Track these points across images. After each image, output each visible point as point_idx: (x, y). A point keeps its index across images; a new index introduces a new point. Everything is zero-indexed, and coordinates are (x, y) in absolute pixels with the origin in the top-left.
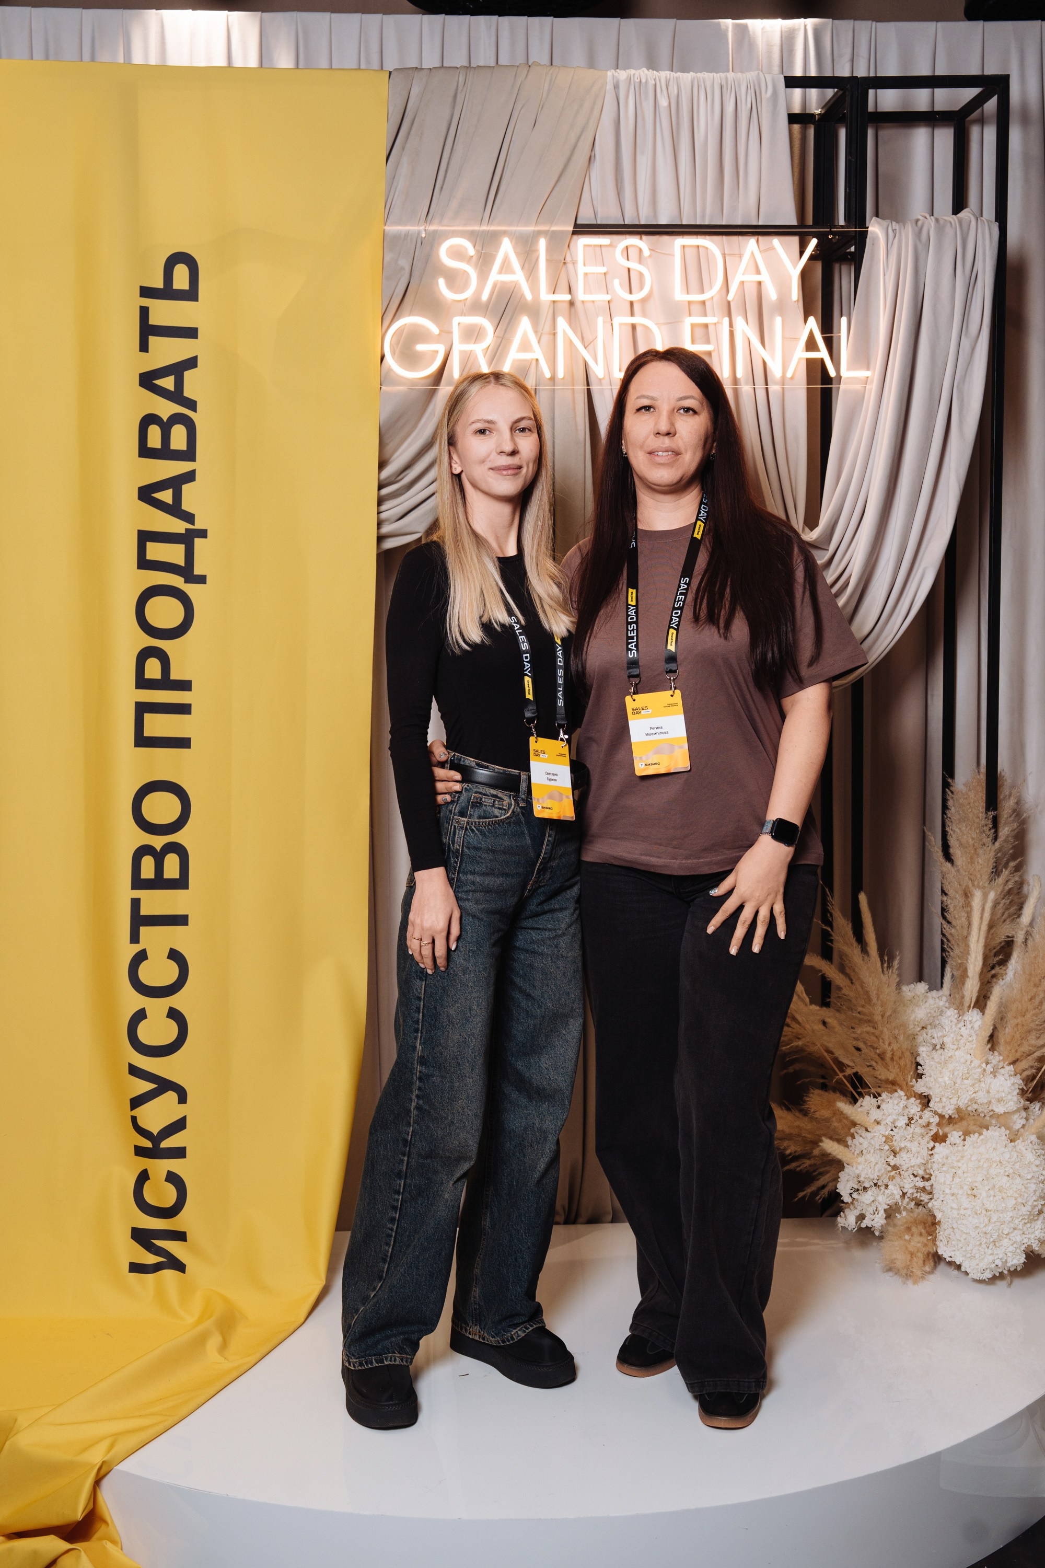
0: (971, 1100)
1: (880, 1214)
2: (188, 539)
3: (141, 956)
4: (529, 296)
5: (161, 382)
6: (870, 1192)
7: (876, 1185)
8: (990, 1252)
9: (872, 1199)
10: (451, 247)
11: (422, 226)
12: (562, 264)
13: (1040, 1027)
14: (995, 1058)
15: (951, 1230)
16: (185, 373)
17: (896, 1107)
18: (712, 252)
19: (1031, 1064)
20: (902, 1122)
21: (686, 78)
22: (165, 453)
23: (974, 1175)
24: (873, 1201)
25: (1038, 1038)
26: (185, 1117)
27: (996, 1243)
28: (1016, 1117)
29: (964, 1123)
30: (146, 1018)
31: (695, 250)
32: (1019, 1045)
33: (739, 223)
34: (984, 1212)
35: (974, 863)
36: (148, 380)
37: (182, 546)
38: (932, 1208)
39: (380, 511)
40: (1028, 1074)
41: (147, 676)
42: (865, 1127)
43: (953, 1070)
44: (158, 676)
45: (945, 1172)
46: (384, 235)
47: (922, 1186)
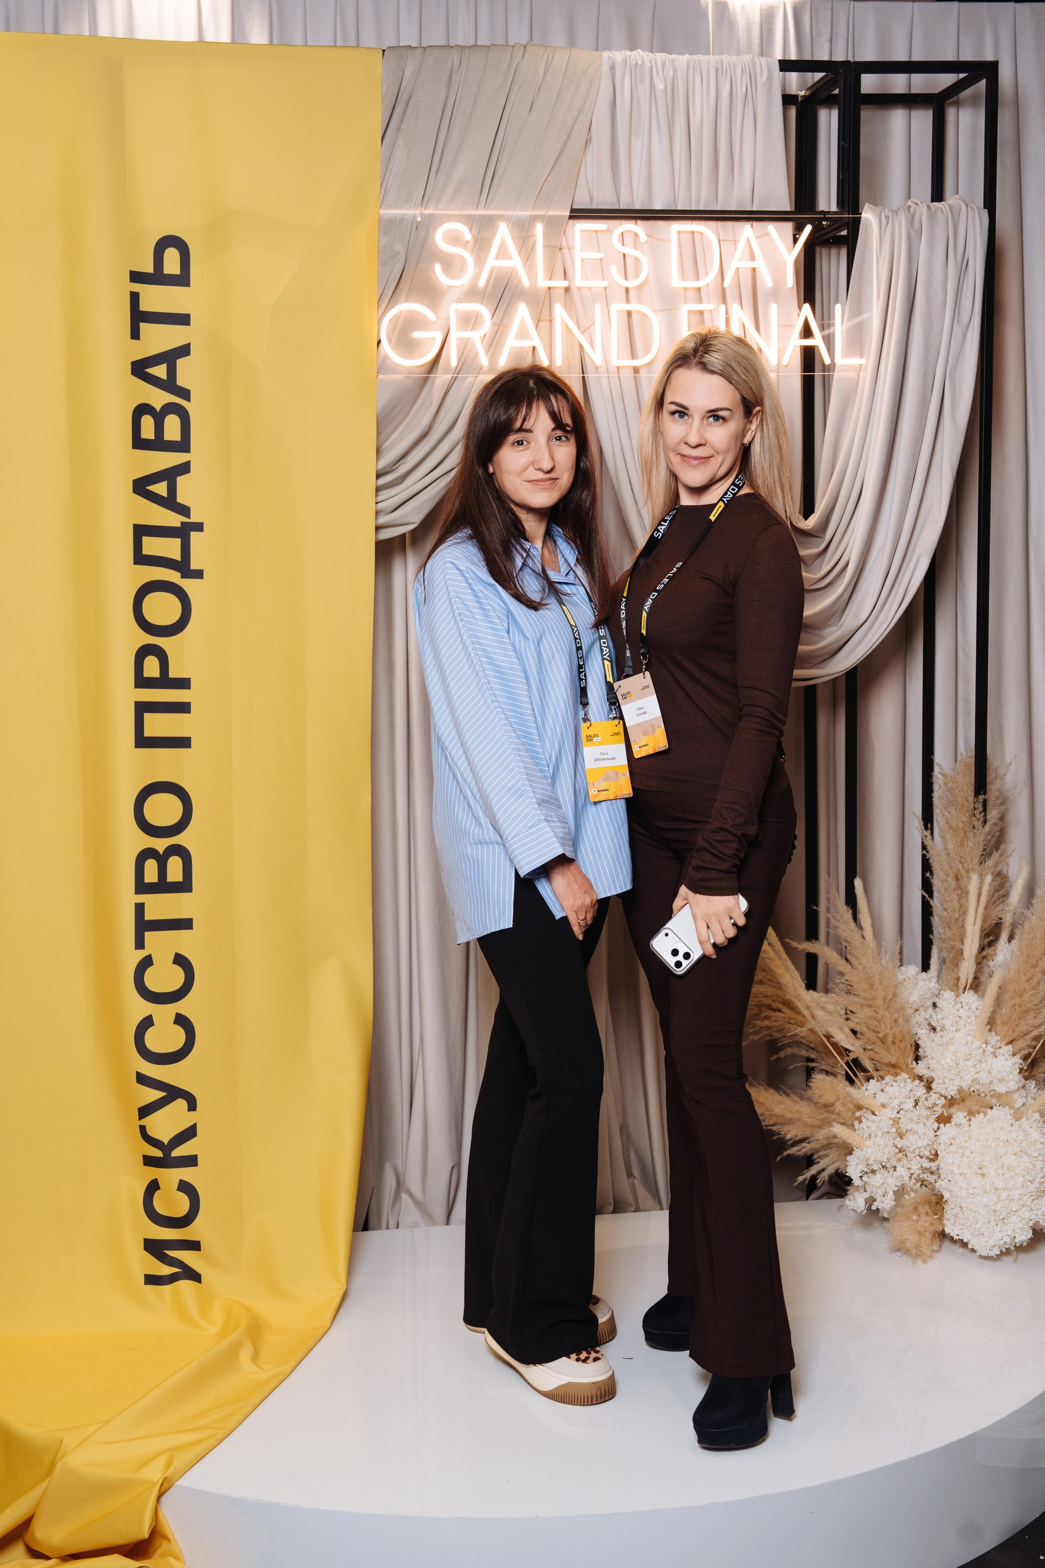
0: (972, 1081)
1: (889, 1196)
2: (183, 533)
3: (147, 962)
4: (526, 283)
5: (152, 371)
6: (878, 1175)
7: (883, 1167)
8: (998, 1229)
9: (882, 1181)
10: (447, 232)
11: (417, 210)
12: (558, 249)
13: (1037, 1007)
14: (994, 1039)
15: (960, 1209)
16: (177, 360)
17: (902, 1090)
18: (708, 238)
19: (1028, 1043)
20: (909, 1104)
21: (683, 60)
22: (159, 444)
23: (983, 1154)
24: (882, 1184)
25: (1035, 1017)
26: (195, 1124)
27: (1005, 1220)
28: (1016, 1095)
29: (967, 1103)
30: (153, 1025)
31: (691, 235)
32: (1016, 1026)
33: (734, 209)
34: (993, 1190)
35: (964, 846)
36: (140, 369)
37: (179, 540)
38: (939, 1188)
39: (378, 501)
40: (1026, 1052)
41: (146, 674)
42: (872, 1110)
43: (955, 1052)
44: (156, 674)
45: (952, 1152)
46: (380, 219)
47: (928, 1167)
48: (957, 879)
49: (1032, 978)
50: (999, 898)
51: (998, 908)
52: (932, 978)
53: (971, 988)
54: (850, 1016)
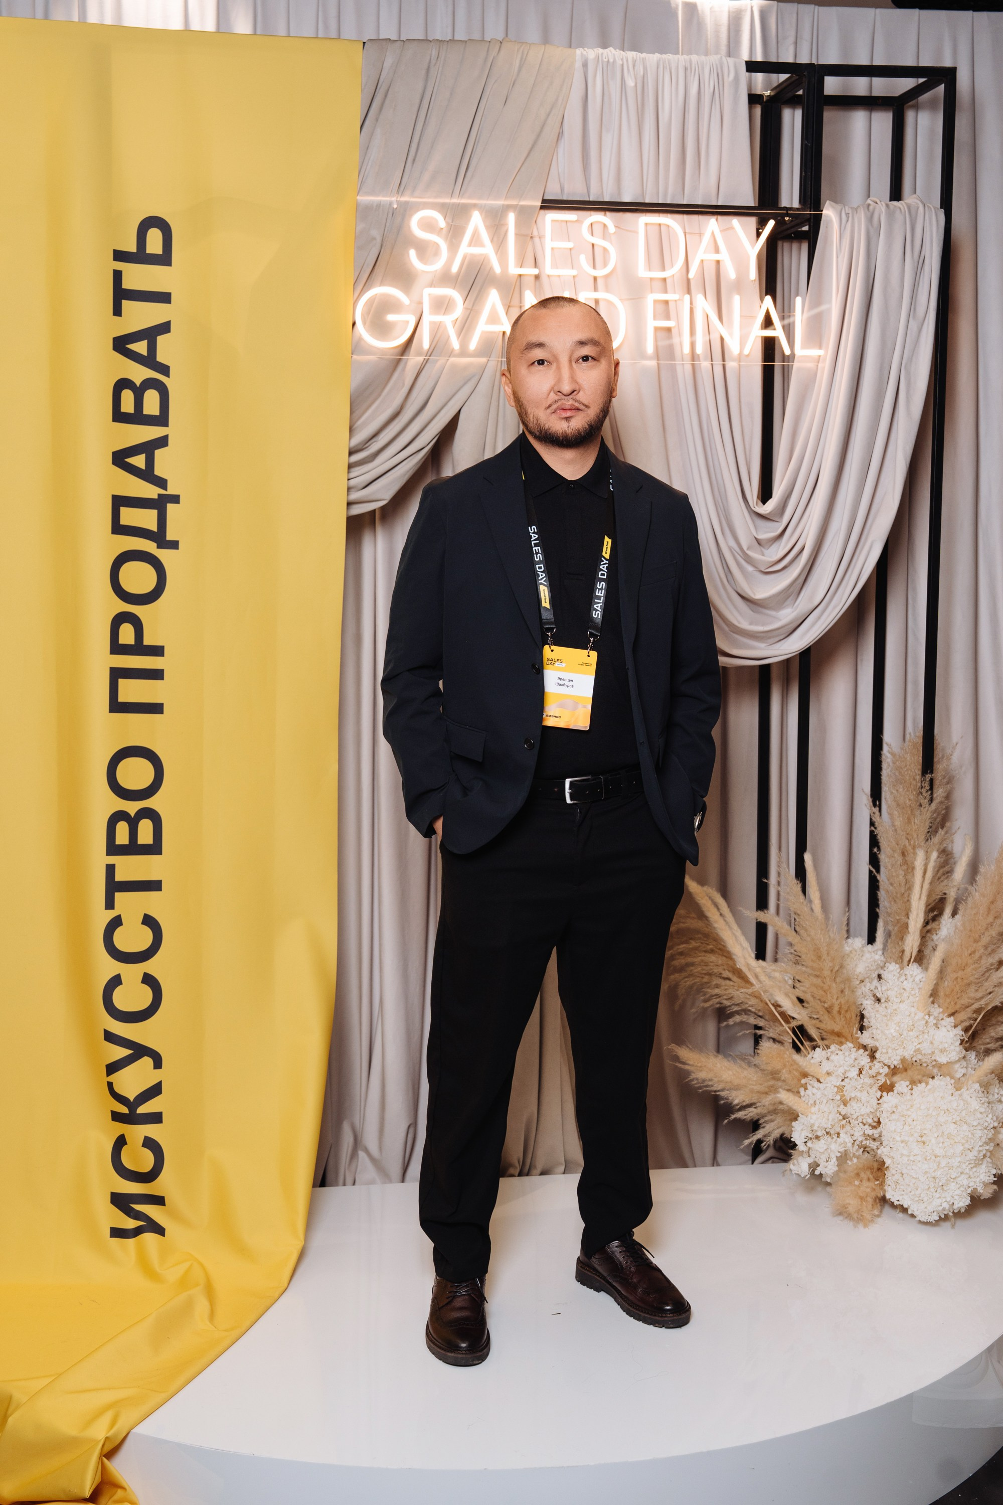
0: (915, 1051)
1: (832, 1161)
2: (160, 505)
3: (116, 922)
4: (498, 270)
5: (133, 347)
6: (822, 1141)
7: (827, 1133)
8: (938, 1195)
9: (825, 1149)
10: (422, 219)
11: (393, 197)
12: (529, 238)
13: (979, 981)
14: (936, 1011)
15: (901, 1175)
16: (158, 337)
17: (847, 1059)
18: (674, 230)
19: (969, 1015)
20: (854, 1073)
21: (653, 58)
22: (138, 418)
23: (924, 1123)
24: (826, 1150)
25: (976, 991)
26: (161, 1082)
27: (944, 1187)
28: (957, 1066)
29: (910, 1072)
30: (122, 983)
31: (657, 227)
32: (958, 998)
33: (700, 203)
34: (933, 1158)
35: (911, 824)
36: (121, 344)
37: (155, 512)
38: (880, 1154)
39: (350, 478)
40: (967, 1024)
41: (121, 642)
42: (818, 1077)
43: (899, 1023)
44: (131, 641)
45: (894, 1120)
46: (358, 205)
47: (870, 1134)
48: (903, 854)
49: (974, 952)
50: (944, 874)
51: (942, 884)
52: (877, 950)
53: (915, 961)
54: (798, 984)
